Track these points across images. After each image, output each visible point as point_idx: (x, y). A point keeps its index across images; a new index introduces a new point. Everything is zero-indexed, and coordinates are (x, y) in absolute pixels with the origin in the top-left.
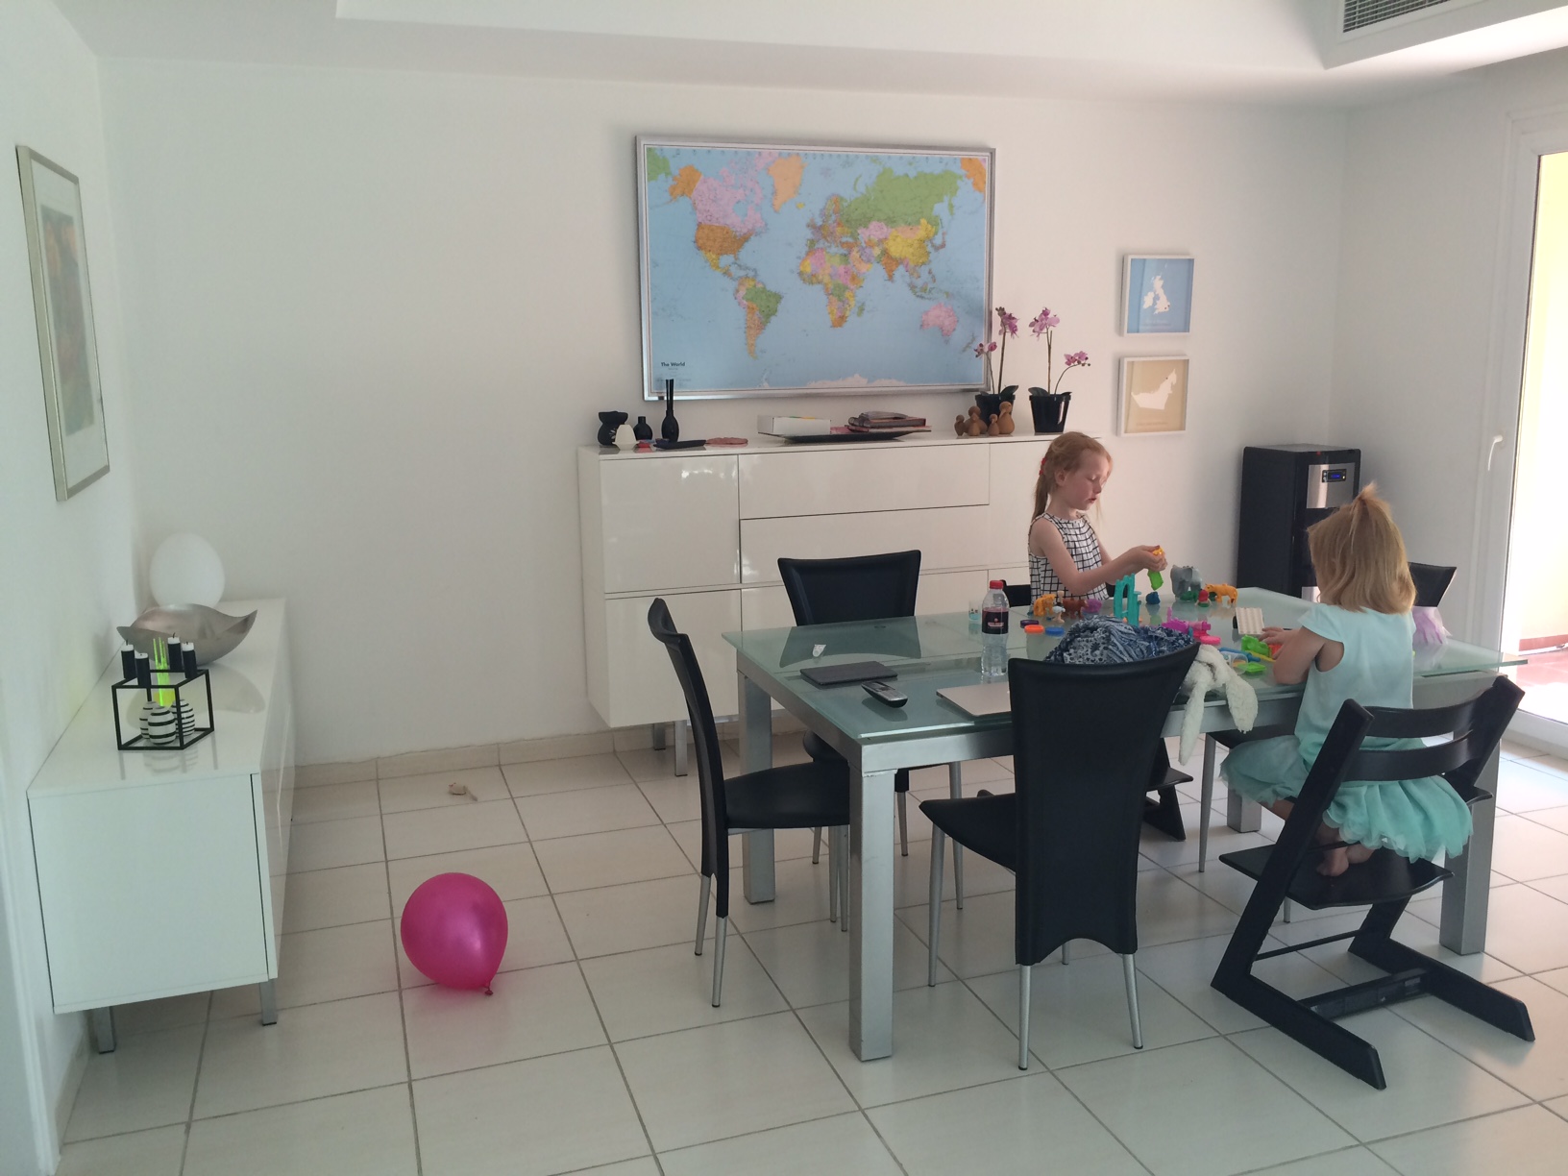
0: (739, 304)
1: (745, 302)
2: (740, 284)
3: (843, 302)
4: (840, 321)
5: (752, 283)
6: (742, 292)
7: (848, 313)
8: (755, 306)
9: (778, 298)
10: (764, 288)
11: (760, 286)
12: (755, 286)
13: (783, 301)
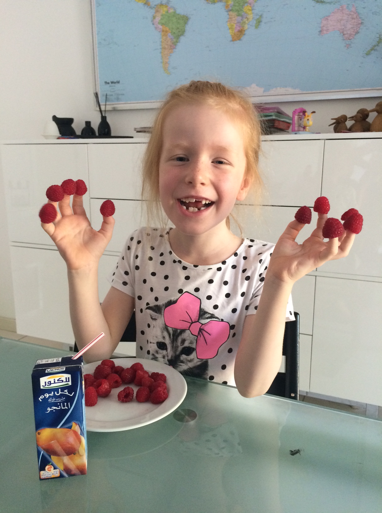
0: (156, 28)
1: (160, 27)
2: (157, 11)
3: (242, 16)
4: (239, 34)
5: (165, 9)
6: (158, 19)
7: (246, 27)
8: (168, 29)
9: (186, 19)
10: (175, 12)
11: (172, 11)
12: (167, 12)
13: (190, 22)
